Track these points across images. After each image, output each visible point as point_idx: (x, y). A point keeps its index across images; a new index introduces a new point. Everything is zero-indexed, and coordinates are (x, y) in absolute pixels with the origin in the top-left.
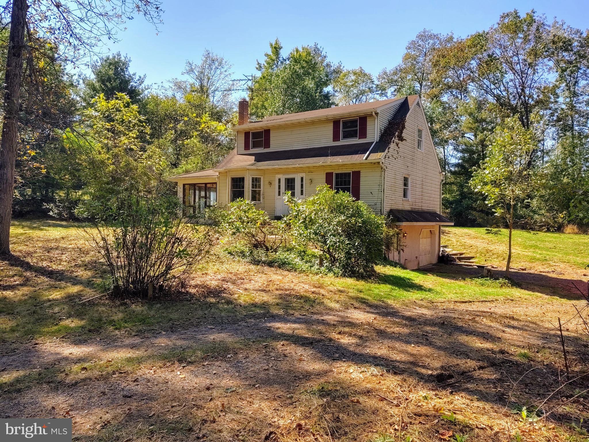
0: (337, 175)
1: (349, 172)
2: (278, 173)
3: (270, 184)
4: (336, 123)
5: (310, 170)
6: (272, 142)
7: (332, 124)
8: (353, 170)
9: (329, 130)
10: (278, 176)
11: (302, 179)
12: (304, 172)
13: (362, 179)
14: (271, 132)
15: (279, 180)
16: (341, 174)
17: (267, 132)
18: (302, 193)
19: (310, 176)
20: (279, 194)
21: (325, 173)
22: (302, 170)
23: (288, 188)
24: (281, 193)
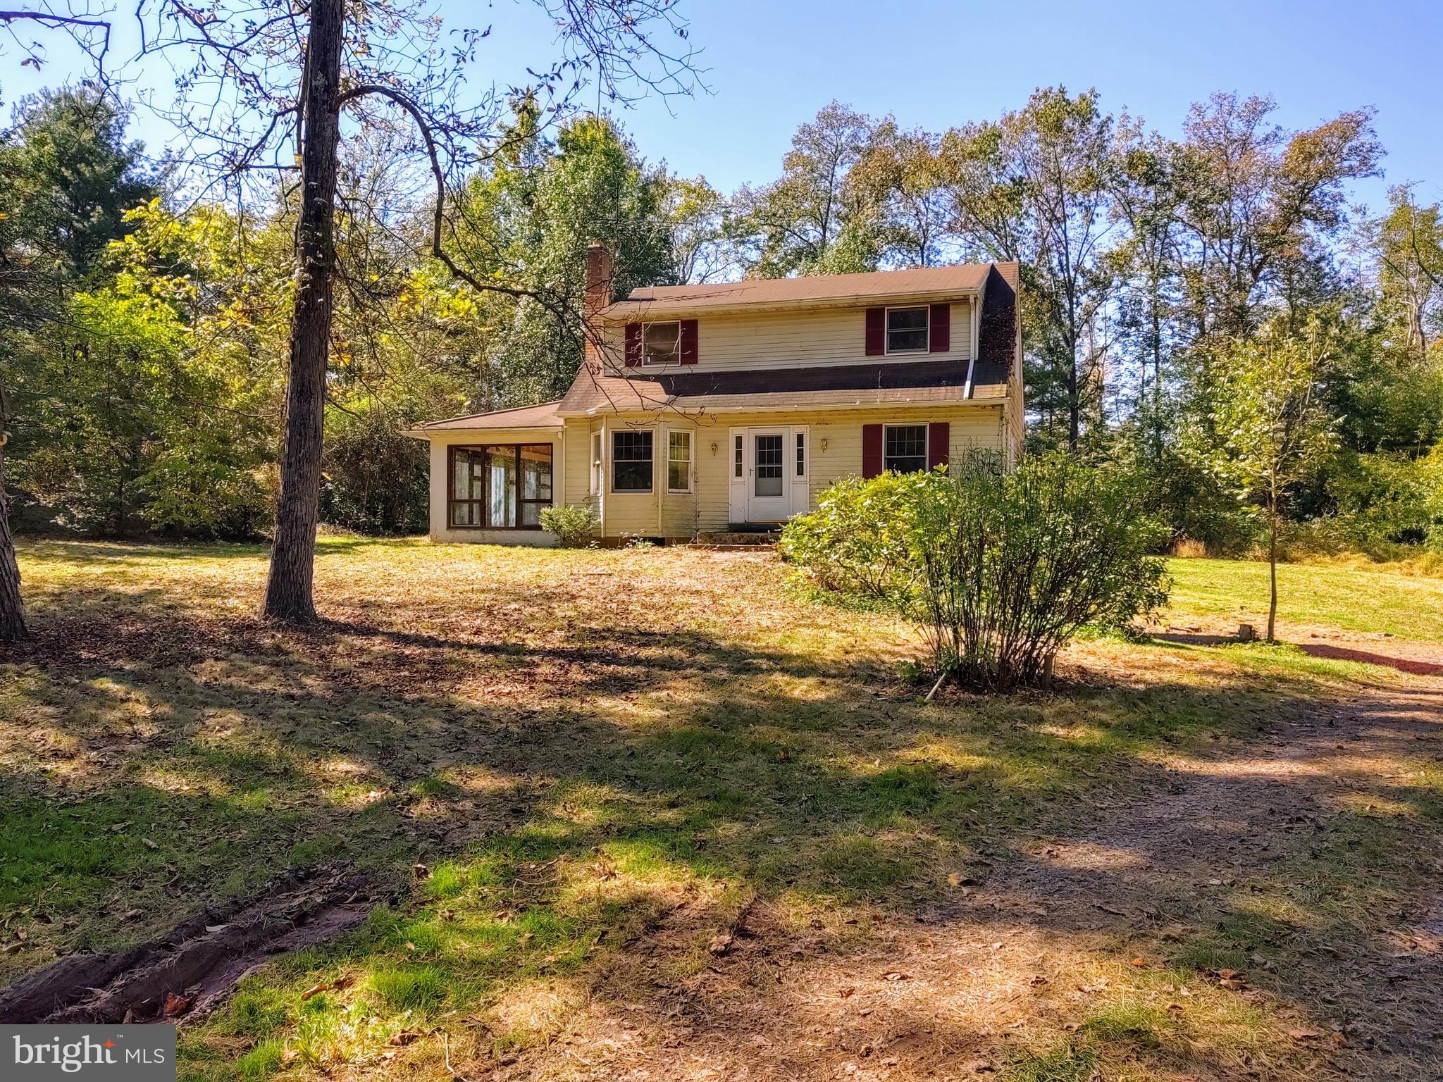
0: (890, 430)
1: (922, 424)
2: (735, 424)
3: (715, 447)
4: (874, 314)
5: (821, 419)
6: (703, 351)
7: (864, 317)
8: (933, 420)
9: (857, 328)
10: (735, 431)
11: (800, 439)
12: (805, 422)
13: (954, 441)
14: (700, 326)
15: (739, 441)
16: (901, 429)
17: (690, 327)
18: (800, 471)
19: (823, 431)
20: (739, 472)
21: (861, 426)
22: (799, 417)
23: (761, 458)
24: (745, 470)
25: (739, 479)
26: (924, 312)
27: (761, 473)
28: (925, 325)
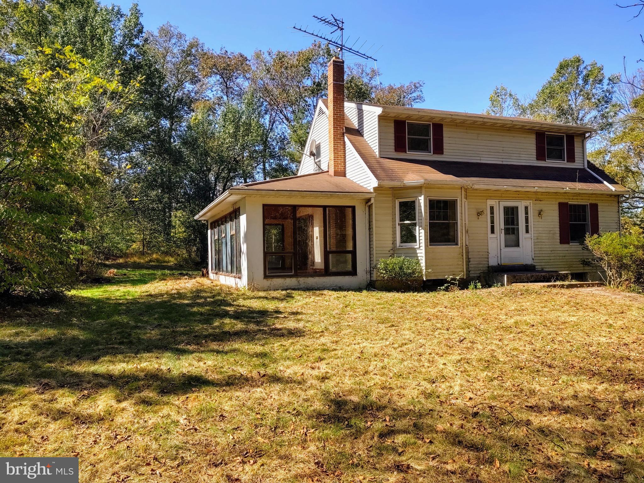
1: (586, 203)
2: (491, 198)
3: (479, 213)
4: (540, 136)
5: (538, 197)
6: (446, 146)
7: (535, 136)
8: (591, 202)
9: (532, 143)
10: (490, 203)
11: (526, 208)
12: (529, 199)
13: (600, 214)
15: (492, 208)
16: (575, 206)
17: (438, 128)
18: (527, 231)
19: (540, 206)
20: (493, 232)
21: (557, 203)
22: (526, 195)
23: (507, 222)
24: (497, 229)
25: (493, 236)
26: (561, 138)
27: (507, 231)
28: (563, 145)
